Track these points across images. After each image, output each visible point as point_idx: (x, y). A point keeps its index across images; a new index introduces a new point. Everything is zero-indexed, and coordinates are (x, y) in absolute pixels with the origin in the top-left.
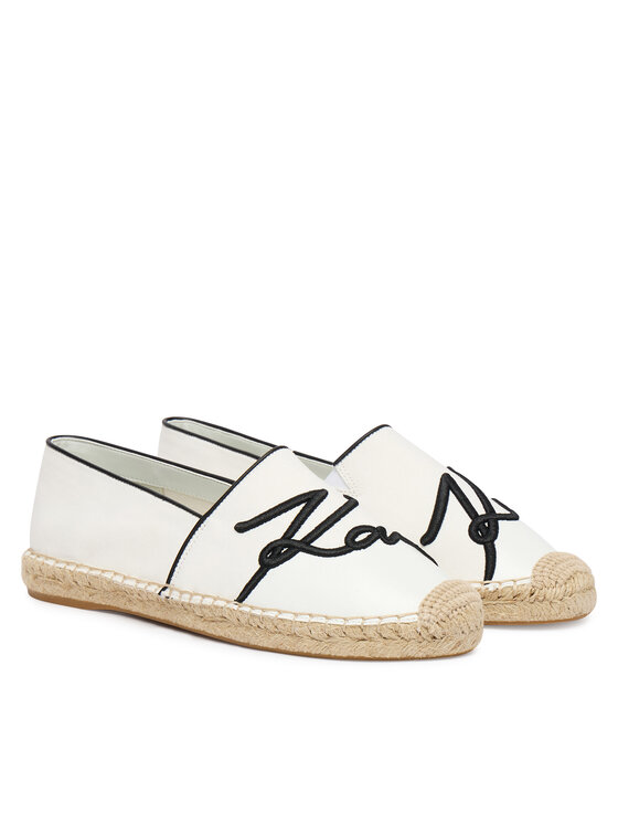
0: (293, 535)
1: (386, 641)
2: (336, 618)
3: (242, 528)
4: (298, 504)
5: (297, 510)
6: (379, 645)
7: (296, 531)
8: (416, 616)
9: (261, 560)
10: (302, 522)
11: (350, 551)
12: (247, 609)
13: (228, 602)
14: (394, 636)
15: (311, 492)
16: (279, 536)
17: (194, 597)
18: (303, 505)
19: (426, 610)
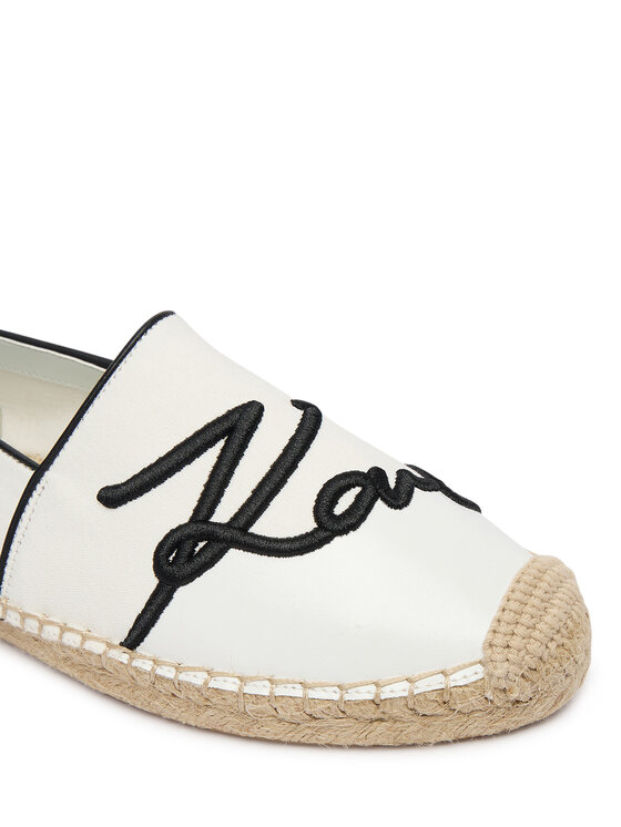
0: (211, 512)
1: (426, 721)
2: (322, 685)
3: (113, 497)
4: (211, 444)
5: (210, 457)
6: (413, 728)
7: (216, 502)
8: (479, 668)
9: (159, 567)
10: (225, 483)
11: (327, 540)
12: (147, 666)
13: (110, 645)
14: (440, 711)
15: (230, 413)
16: (184, 516)
17: (48, 628)
18: (221, 443)
19: (499, 655)
